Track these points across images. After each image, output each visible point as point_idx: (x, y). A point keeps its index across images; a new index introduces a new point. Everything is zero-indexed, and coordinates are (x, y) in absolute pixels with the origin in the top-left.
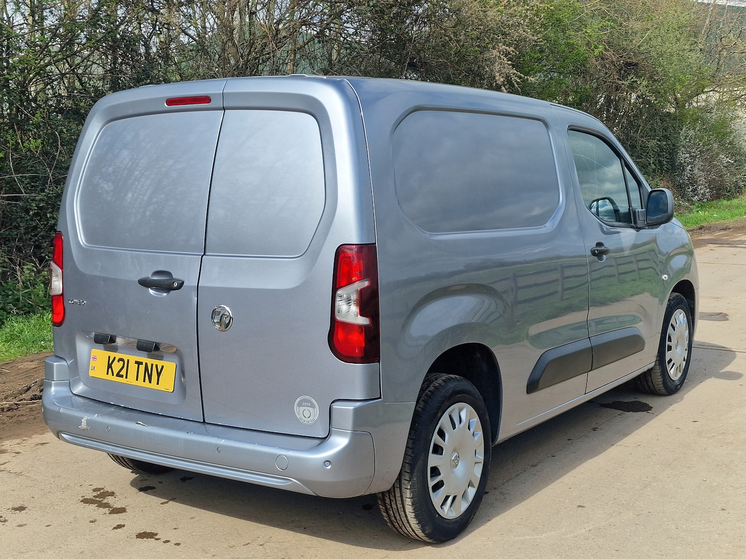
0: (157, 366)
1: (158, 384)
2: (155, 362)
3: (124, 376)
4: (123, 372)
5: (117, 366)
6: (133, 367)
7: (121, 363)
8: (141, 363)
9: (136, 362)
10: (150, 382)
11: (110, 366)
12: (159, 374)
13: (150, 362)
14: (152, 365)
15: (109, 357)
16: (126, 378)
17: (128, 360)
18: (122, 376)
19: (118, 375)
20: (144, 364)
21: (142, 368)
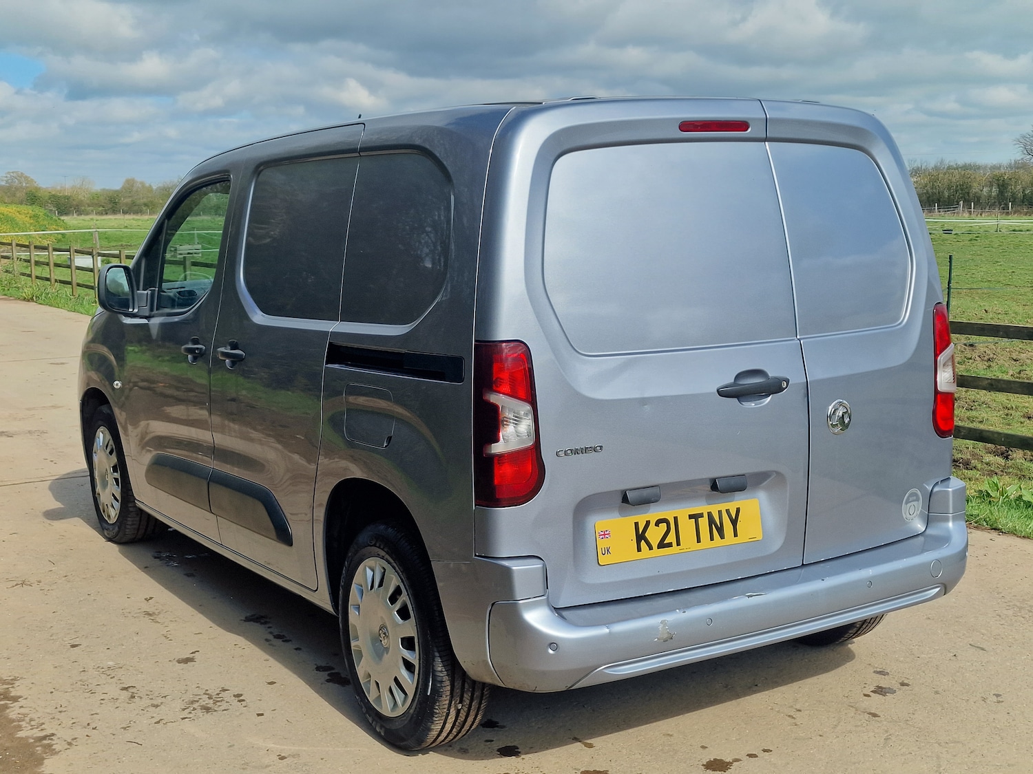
0: (728, 511)
1: (736, 535)
2: (723, 507)
3: (674, 544)
4: (671, 538)
5: (654, 535)
6: (687, 527)
7: (663, 526)
8: (701, 515)
9: (691, 517)
10: (722, 537)
11: (641, 537)
12: (734, 522)
13: (714, 509)
14: (720, 512)
15: (636, 524)
16: (678, 544)
17: (676, 519)
18: (670, 545)
19: (662, 545)
20: (706, 516)
21: (704, 522)
